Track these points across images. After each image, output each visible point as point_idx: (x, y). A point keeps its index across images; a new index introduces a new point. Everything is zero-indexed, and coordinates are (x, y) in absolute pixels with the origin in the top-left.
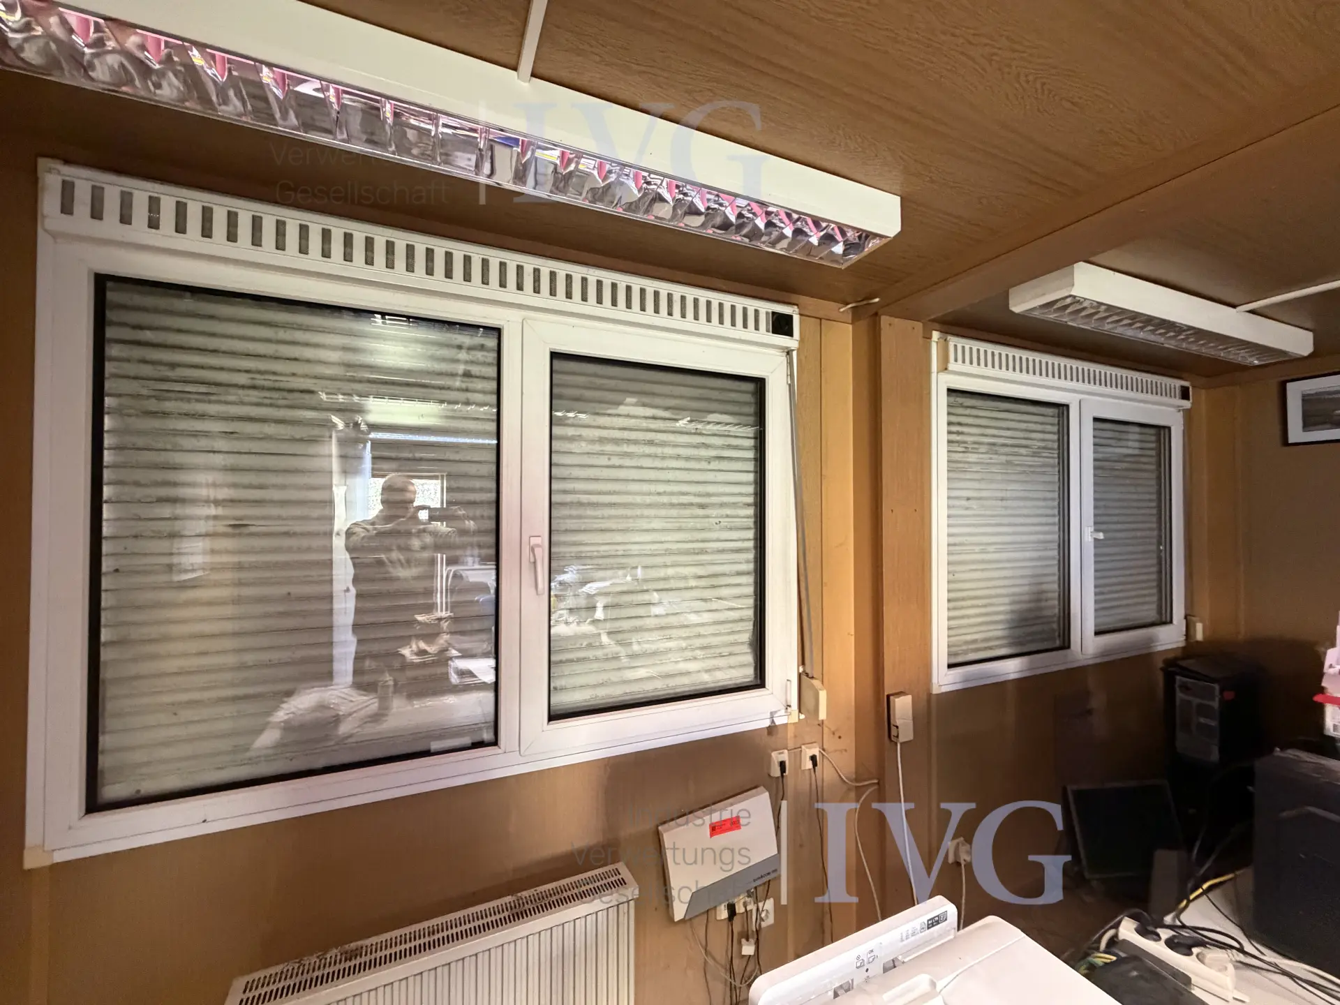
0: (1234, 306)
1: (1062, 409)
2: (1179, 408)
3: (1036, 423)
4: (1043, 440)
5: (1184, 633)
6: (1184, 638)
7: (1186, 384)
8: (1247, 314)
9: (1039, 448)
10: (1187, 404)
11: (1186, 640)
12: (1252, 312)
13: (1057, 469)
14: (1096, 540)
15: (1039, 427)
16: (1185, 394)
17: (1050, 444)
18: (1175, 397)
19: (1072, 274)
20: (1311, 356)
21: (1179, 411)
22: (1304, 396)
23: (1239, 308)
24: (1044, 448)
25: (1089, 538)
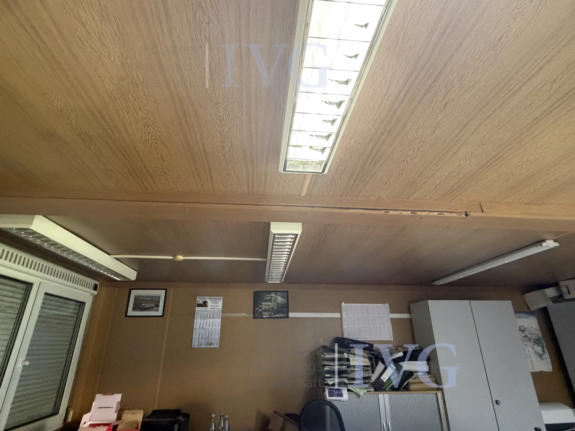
0: (109, 255)
1: (30, 285)
2: (92, 294)
3: (8, 291)
4: (11, 302)
5: (64, 419)
6: (63, 421)
7: (97, 283)
8: (114, 259)
9: (6, 307)
10: (95, 293)
11: (64, 422)
12: (116, 259)
13: (14, 321)
14: (24, 366)
15: (11, 294)
16: (95, 288)
17: (14, 305)
18: (91, 289)
19: (33, 219)
20: (135, 281)
21: (92, 295)
22: (135, 296)
23: (111, 256)
24: (9, 307)
25: (20, 365)
